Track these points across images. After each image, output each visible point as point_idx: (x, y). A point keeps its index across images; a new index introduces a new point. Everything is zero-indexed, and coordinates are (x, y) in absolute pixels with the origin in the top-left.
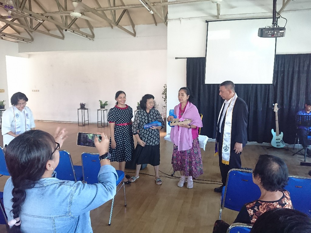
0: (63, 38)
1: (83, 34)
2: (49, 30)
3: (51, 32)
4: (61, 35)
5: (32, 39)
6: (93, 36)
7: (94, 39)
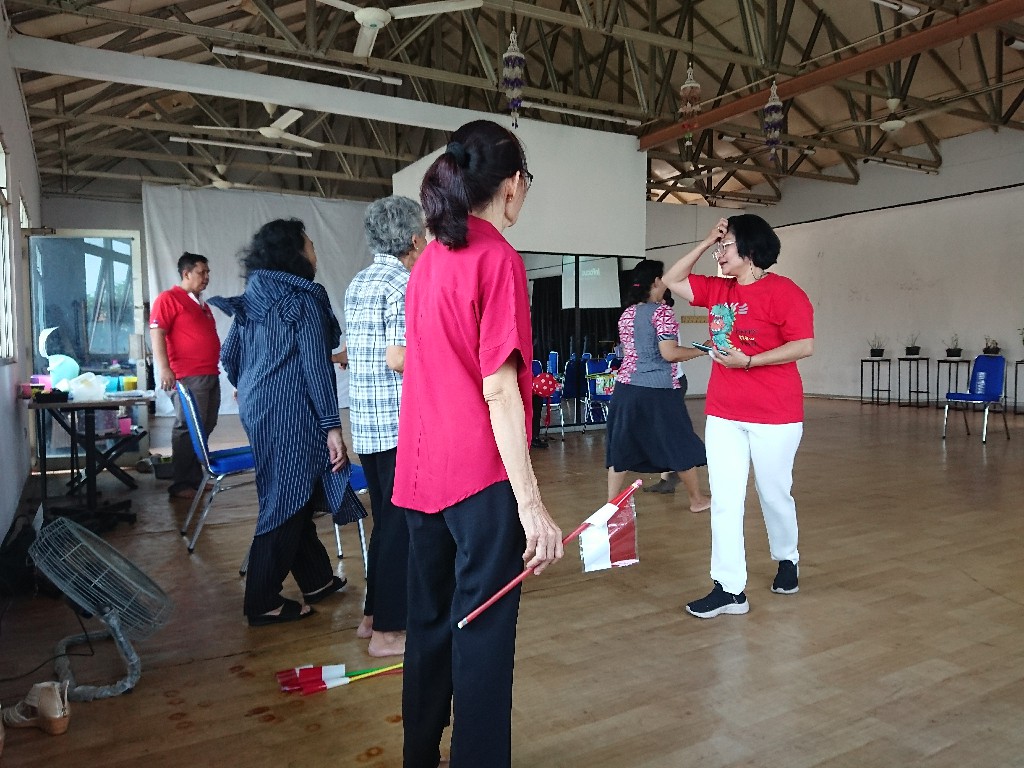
0: (855, 180)
1: (907, 162)
2: (820, 168)
3: (825, 172)
4: (850, 175)
5: (779, 196)
6: (938, 162)
7: (939, 169)
